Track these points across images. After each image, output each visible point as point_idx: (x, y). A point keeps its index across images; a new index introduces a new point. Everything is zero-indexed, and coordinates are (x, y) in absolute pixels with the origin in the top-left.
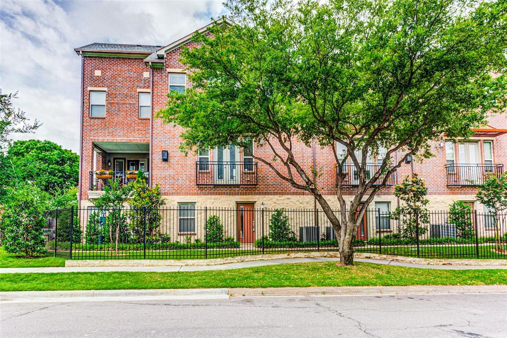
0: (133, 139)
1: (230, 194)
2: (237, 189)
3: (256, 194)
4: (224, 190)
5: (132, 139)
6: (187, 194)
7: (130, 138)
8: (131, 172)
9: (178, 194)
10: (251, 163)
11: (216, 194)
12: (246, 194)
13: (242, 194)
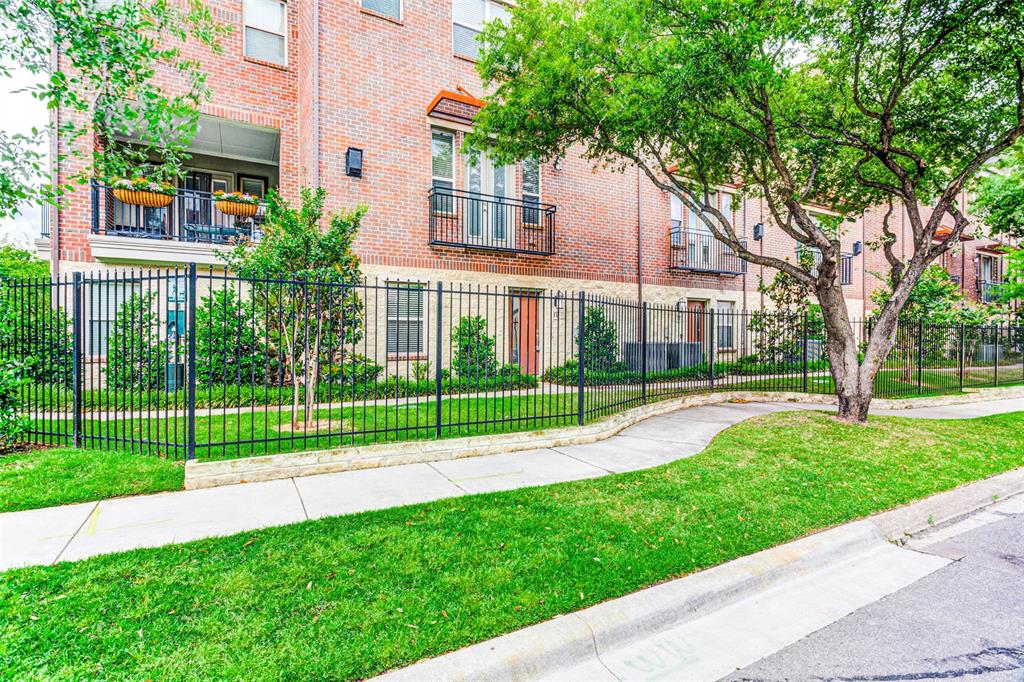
0: (229, 109)
1: (498, 270)
2: (511, 261)
3: (545, 274)
4: (485, 260)
5: (225, 108)
6: (406, 263)
7: (220, 107)
8: (231, 195)
9: (386, 261)
10: (535, 207)
11: (471, 268)
12: (528, 273)
13: (521, 272)
